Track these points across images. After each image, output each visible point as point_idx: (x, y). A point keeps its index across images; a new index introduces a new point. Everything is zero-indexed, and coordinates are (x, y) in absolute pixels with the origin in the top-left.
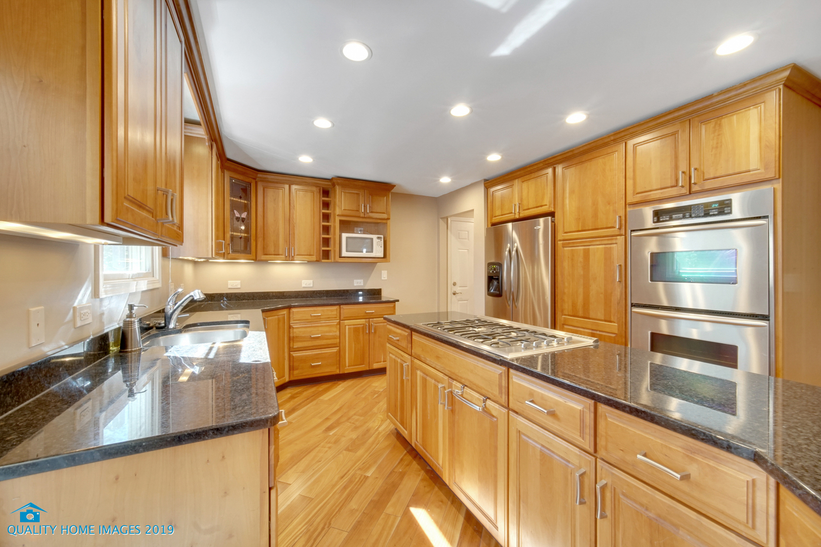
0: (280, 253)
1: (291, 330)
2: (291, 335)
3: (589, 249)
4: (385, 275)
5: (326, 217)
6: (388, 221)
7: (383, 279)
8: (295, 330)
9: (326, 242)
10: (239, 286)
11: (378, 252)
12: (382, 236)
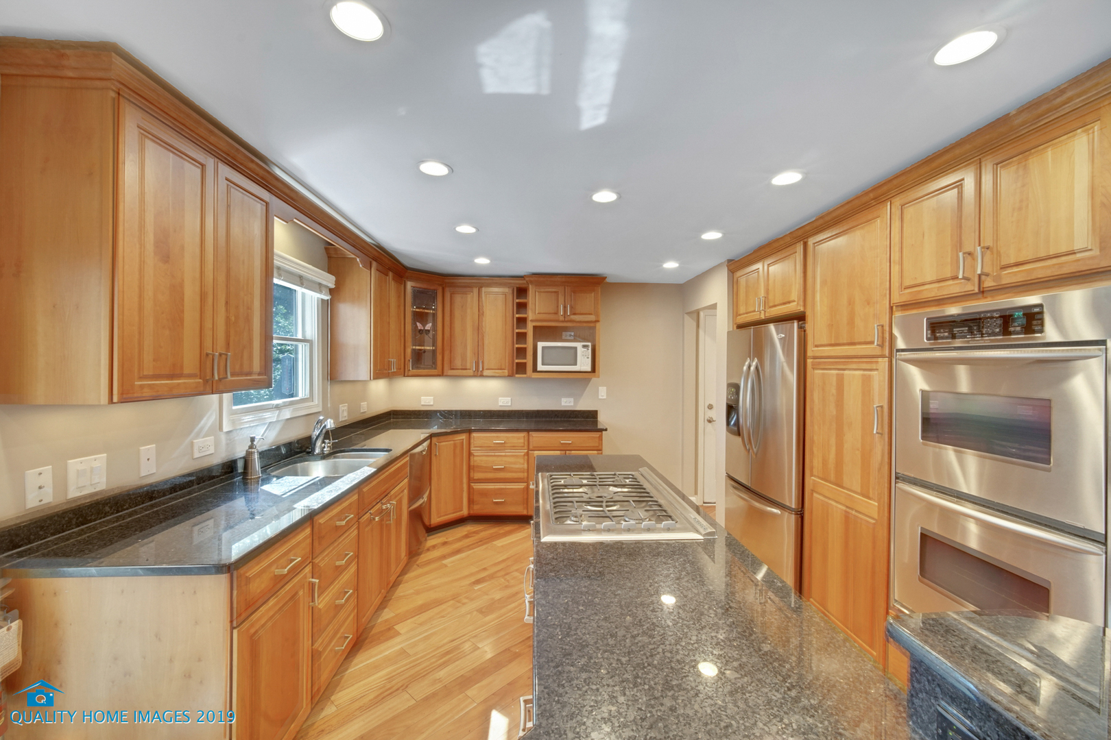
0: (468, 368)
1: (472, 458)
2: (472, 464)
3: (843, 374)
4: (603, 392)
5: (522, 322)
6: (598, 324)
7: (600, 397)
8: (476, 458)
9: (521, 352)
10: (432, 403)
11: (584, 364)
12: (590, 344)
